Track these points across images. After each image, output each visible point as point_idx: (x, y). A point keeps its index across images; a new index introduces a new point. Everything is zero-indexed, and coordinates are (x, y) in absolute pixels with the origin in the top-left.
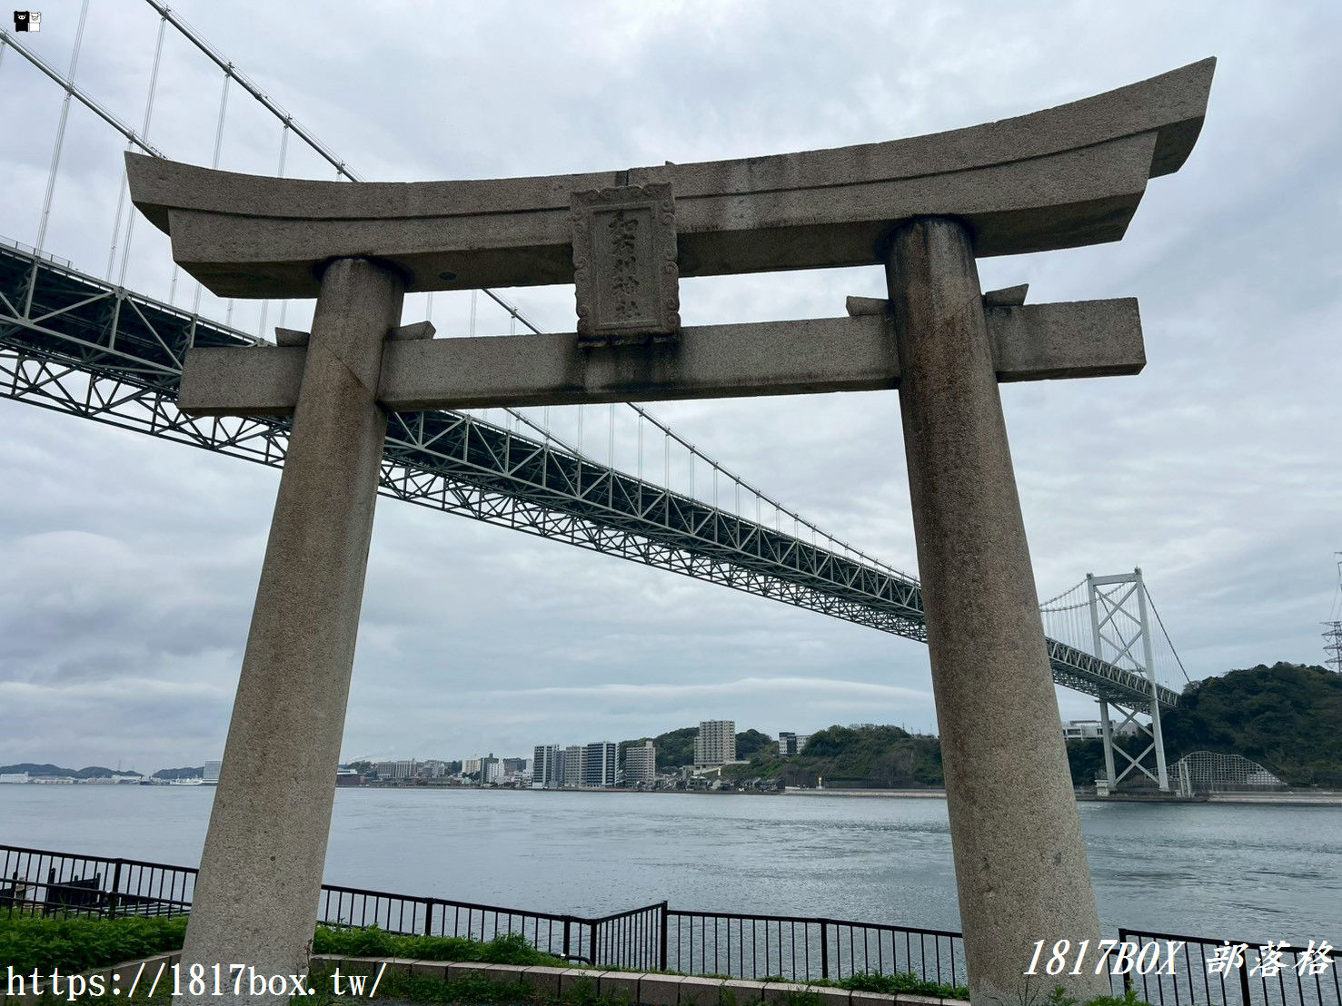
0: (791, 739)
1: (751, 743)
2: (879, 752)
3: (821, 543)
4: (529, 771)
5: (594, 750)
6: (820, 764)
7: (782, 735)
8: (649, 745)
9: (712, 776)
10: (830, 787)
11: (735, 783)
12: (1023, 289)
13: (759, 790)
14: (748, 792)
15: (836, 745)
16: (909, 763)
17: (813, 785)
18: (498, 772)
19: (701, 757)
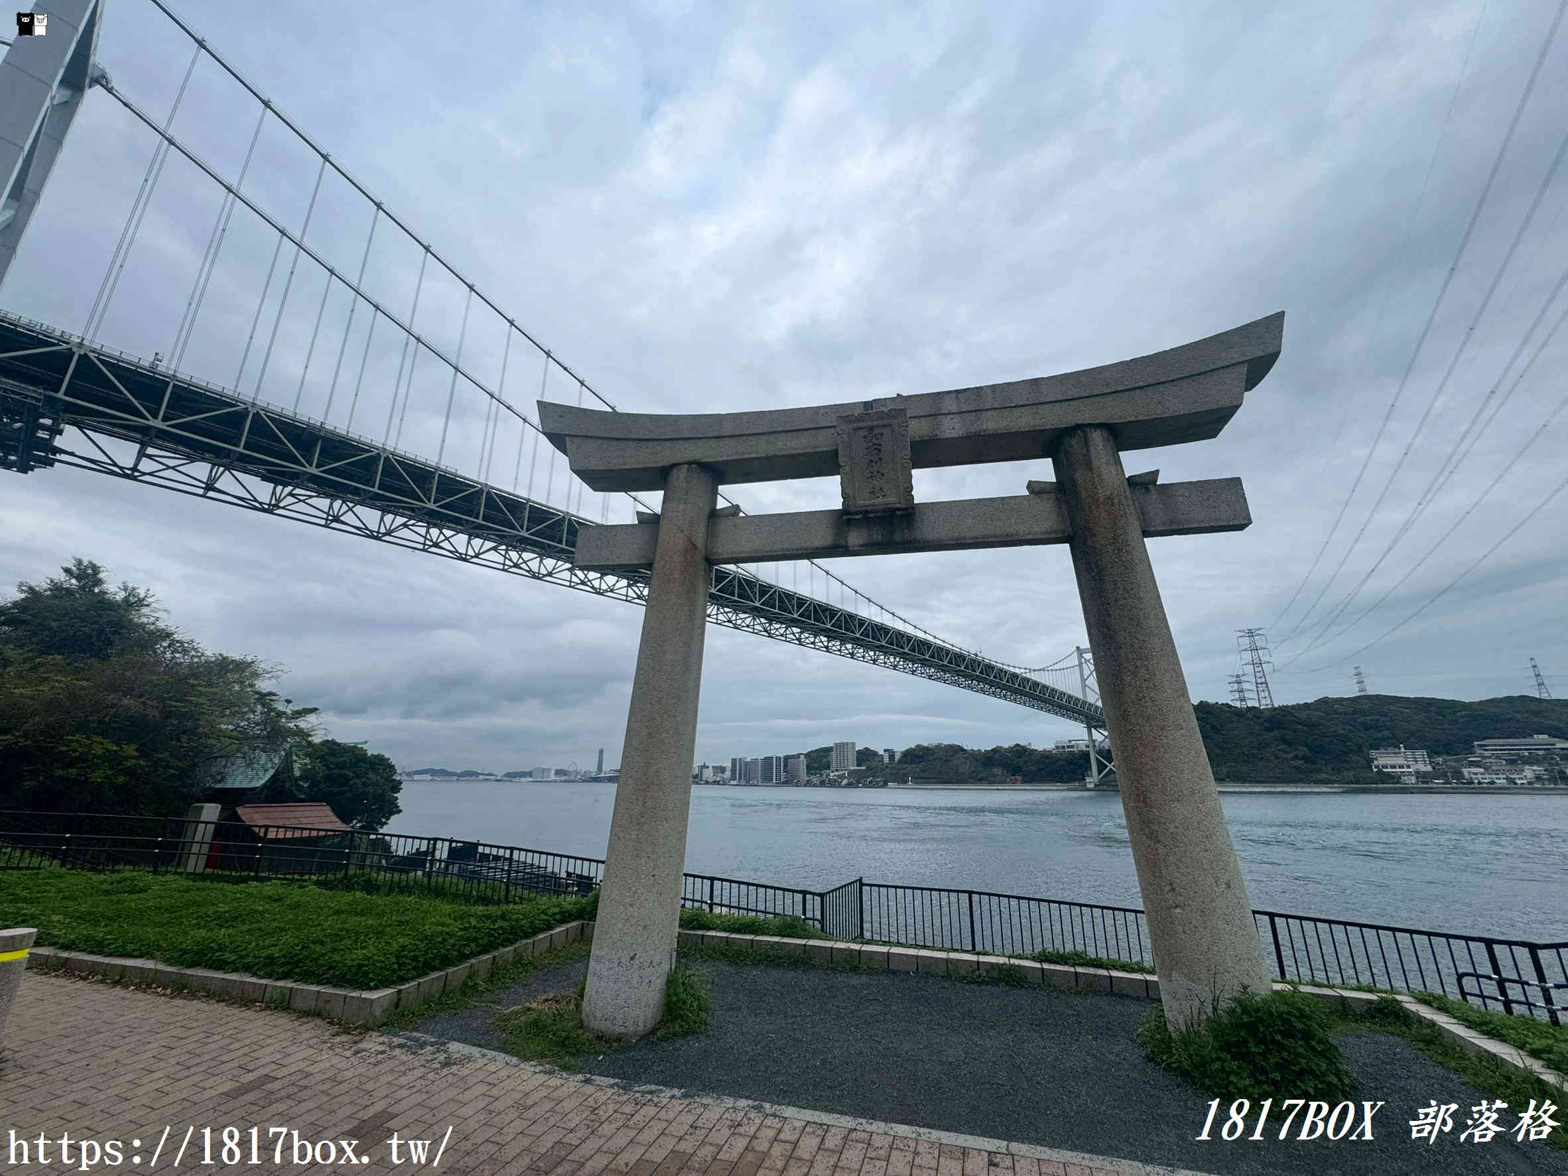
0: (891, 754)
1: (866, 756)
2: (947, 761)
3: (910, 630)
4: (728, 774)
5: (768, 761)
6: (909, 768)
7: (885, 750)
8: (802, 757)
9: (842, 777)
10: (916, 783)
11: (857, 781)
12: (1155, 473)
13: (872, 785)
14: (865, 786)
15: (920, 757)
16: (965, 769)
17: (905, 782)
18: (708, 774)
19: (834, 765)
